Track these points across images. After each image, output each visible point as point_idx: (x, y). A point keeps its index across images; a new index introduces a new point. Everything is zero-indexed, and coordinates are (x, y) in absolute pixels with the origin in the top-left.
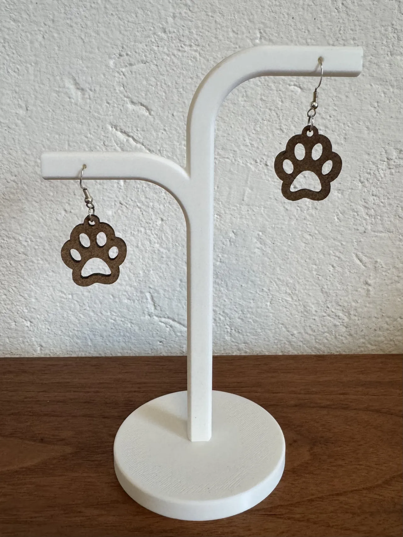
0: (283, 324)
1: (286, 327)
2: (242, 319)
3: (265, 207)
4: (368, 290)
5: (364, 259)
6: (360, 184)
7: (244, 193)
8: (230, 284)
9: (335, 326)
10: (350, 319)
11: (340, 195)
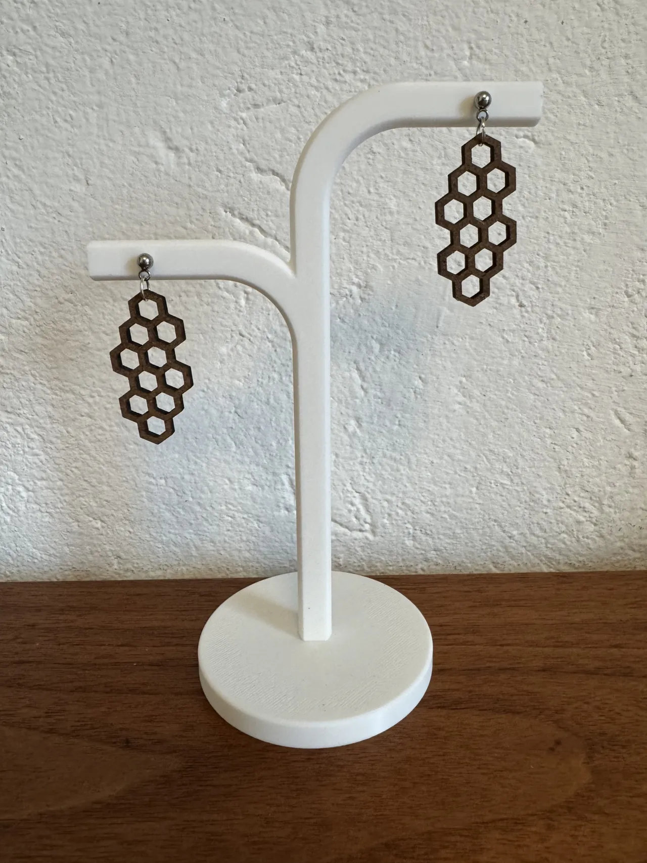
0: (495, 521)
1: (501, 526)
2: (432, 515)
3: (472, 338)
4: (633, 468)
5: (628, 417)
6: (626, 299)
7: (439, 316)
8: (413, 459)
9: (579, 522)
10: (602, 511)
11: (593, 317)
